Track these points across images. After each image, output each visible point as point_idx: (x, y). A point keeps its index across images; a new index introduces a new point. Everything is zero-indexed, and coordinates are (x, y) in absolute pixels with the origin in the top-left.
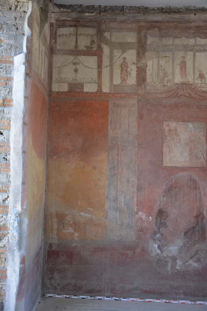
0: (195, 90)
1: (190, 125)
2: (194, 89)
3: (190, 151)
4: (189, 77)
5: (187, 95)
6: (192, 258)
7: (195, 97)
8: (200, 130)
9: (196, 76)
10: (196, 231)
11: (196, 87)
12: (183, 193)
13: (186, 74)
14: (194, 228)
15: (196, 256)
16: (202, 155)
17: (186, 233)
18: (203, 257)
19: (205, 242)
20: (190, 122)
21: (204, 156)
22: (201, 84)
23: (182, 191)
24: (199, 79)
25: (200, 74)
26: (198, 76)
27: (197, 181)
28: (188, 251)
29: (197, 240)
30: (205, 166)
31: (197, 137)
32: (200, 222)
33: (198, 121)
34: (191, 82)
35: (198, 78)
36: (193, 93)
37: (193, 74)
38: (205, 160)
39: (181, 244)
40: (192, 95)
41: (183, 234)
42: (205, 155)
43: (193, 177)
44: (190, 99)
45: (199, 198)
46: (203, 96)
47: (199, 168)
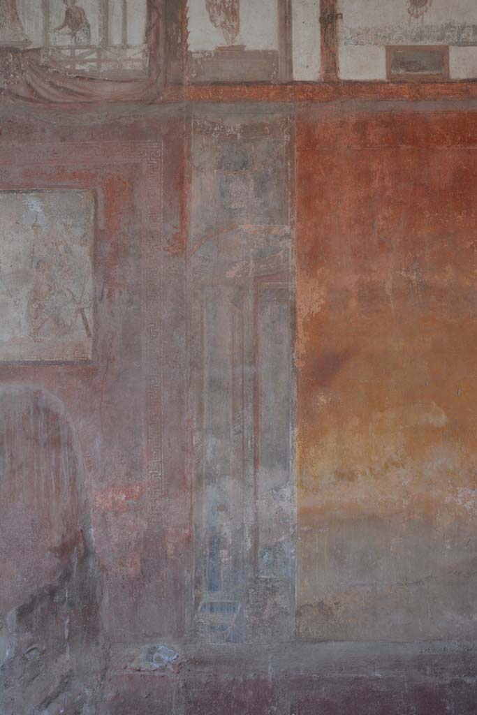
0: (50, 71)
1: (34, 204)
2: (47, 67)
3: (35, 299)
4: (26, 24)
5: (22, 91)
6: (49, 703)
7: (52, 98)
8: (70, 222)
9: (53, 19)
10: (63, 602)
11: (53, 61)
12: (11, 464)
13: (16, 13)
14: (53, 592)
15: (62, 697)
16: (80, 315)
17: (23, 612)
18: (88, 700)
19: (97, 644)
20: (32, 191)
21: (84, 318)
22: (72, 49)
23: (7, 454)
24: (67, 29)
25: (68, 12)
26: (62, 21)
27: (62, 413)
28: (33, 679)
29: (66, 637)
30: (90, 357)
31: (61, 248)
32: (75, 569)
33: (65, 187)
34: (37, 42)
35: (63, 27)
36: (43, 84)
37: (41, 13)
38: (89, 335)
39: (7, 654)
40: (39, 90)
41: (12, 614)
42: (89, 315)
43: (44, 397)
44: (31, 104)
45: (70, 479)
46: (83, 94)
47: (66, 363)
